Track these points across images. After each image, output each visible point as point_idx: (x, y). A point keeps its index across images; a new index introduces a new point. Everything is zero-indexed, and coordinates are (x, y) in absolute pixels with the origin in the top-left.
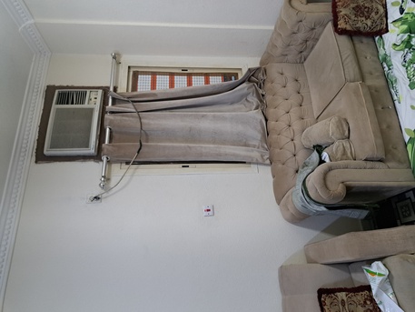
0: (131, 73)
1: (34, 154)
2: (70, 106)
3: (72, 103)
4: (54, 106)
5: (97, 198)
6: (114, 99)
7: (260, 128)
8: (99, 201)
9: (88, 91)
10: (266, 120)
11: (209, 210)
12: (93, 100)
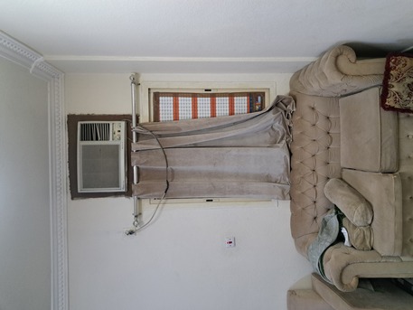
0: (152, 95)
1: (69, 192)
2: (95, 143)
3: (97, 139)
4: (80, 144)
5: (131, 233)
6: (137, 134)
7: (283, 162)
8: (133, 235)
9: (111, 123)
10: (291, 154)
11: (230, 242)
12: (117, 133)
